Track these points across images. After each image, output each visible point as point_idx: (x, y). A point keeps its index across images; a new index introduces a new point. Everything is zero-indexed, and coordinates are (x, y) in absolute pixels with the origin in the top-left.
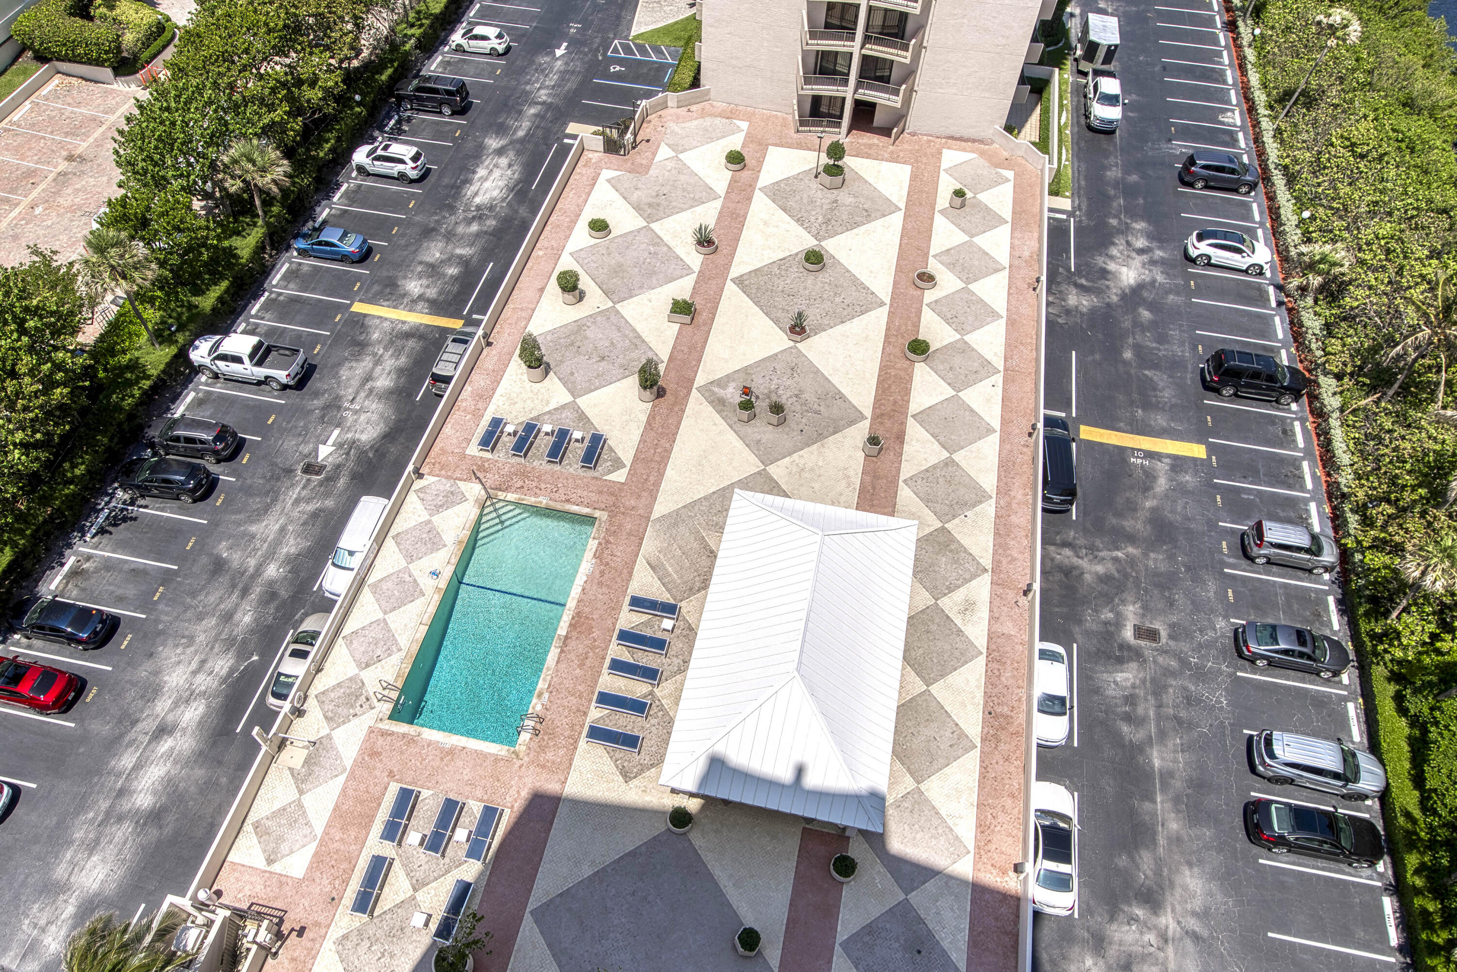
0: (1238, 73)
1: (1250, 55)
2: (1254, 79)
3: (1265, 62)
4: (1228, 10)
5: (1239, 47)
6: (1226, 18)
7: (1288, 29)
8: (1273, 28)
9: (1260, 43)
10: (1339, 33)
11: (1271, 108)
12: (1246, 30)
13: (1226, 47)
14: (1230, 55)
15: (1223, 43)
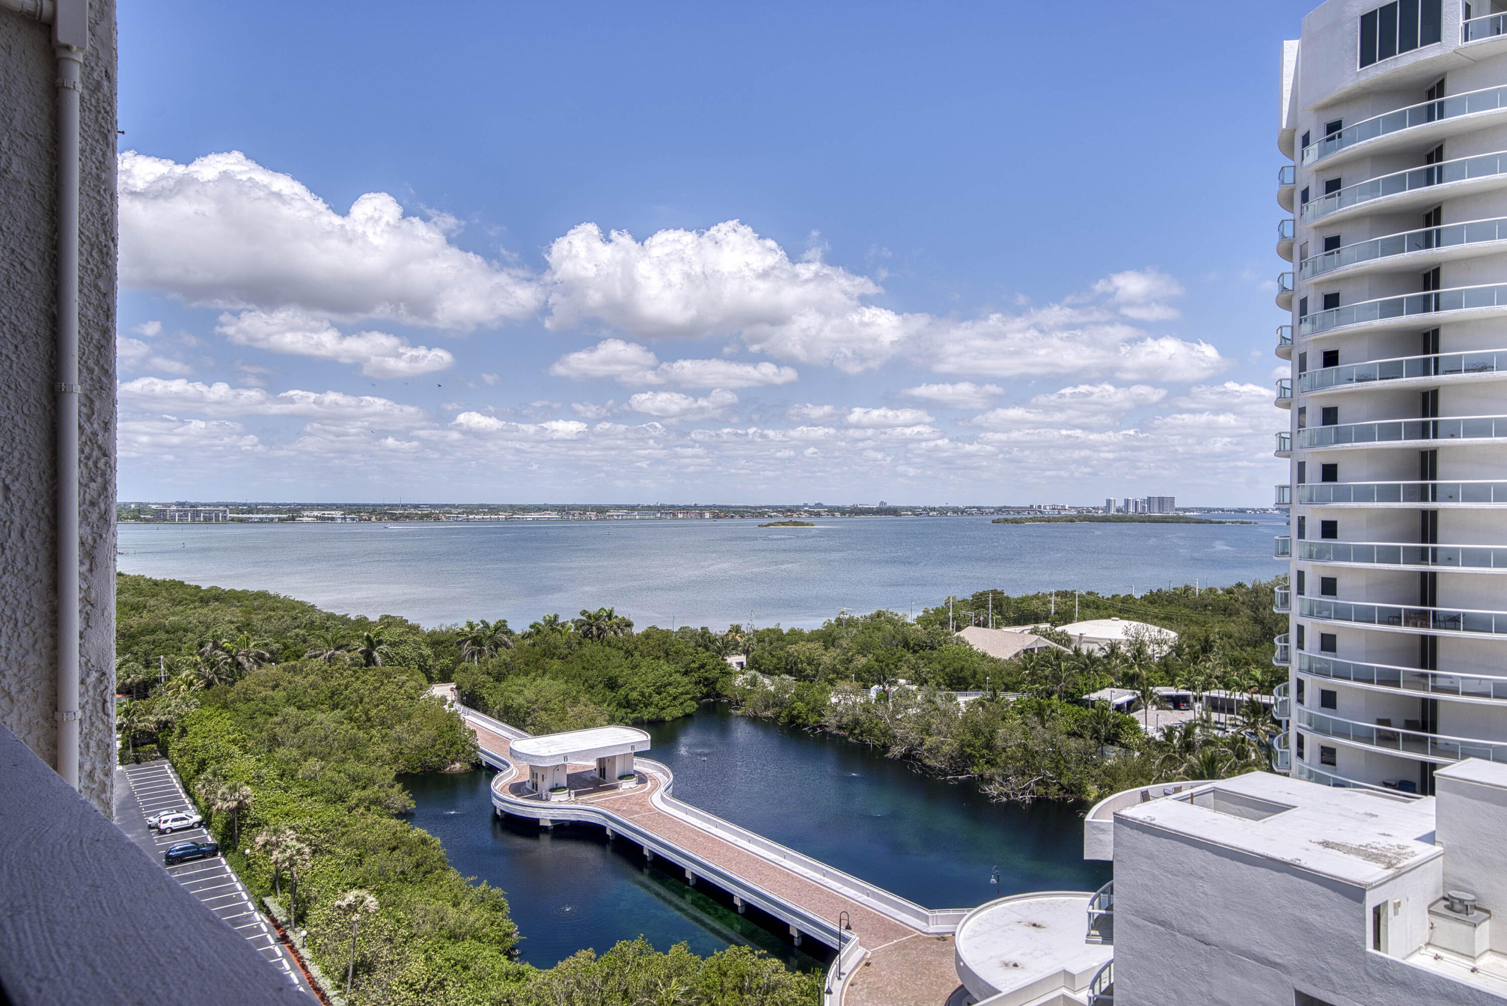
0: (302, 972)
1: (306, 953)
2: (315, 971)
3: (320, 953)
4: (278, 927)
5: (295, 952)
6: (278, 934)
7: (329, 923)
8: (317, 926)
9: (310, 940)
10: (360, 909)
11: (339, 987)
12: (297, 936)
13: (284, 956)
14: (289, 961)
15: (280, 954)
